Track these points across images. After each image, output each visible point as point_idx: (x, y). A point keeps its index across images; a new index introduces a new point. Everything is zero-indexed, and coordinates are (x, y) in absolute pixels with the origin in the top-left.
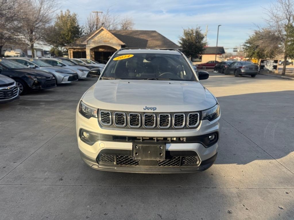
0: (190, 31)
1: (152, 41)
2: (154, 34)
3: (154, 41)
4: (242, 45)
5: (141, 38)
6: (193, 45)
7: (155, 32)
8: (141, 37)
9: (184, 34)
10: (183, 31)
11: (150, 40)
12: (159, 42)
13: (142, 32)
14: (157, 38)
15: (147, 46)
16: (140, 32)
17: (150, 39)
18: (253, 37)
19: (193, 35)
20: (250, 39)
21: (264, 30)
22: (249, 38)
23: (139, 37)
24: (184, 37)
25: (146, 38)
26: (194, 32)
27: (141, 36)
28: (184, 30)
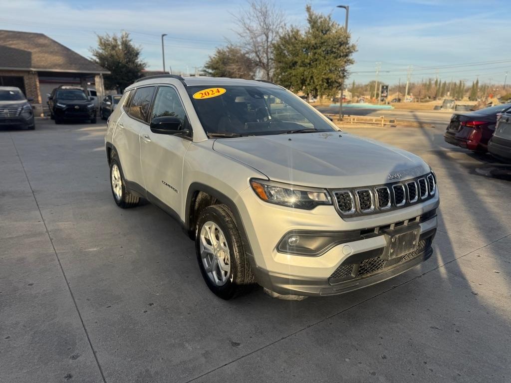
0: (111, 39)
1: (41, 55)
2: (41, 41)
3: (46, 55)
4: (201, 71)
5: (13, 46)
6: (123, 68)
7: (42, 36)
8: (12, 44)
9: (100, 45)
10: (97, 39)
11: (36, 53)
12: (57, 57)
13: (11, 33)
14: (52, 50)
15: (33, 65)
16: (6, 34)
17: (35, 50)
18: (214, 58)
19: (119, 49)
20: (210, 61)
21: (229, 48)
22: (208, 60)
23: (5, 43)
24: (100, 51)
25: (25, 48)
26: (119, 43)
27: (11, 42)
28: (99, 37)
